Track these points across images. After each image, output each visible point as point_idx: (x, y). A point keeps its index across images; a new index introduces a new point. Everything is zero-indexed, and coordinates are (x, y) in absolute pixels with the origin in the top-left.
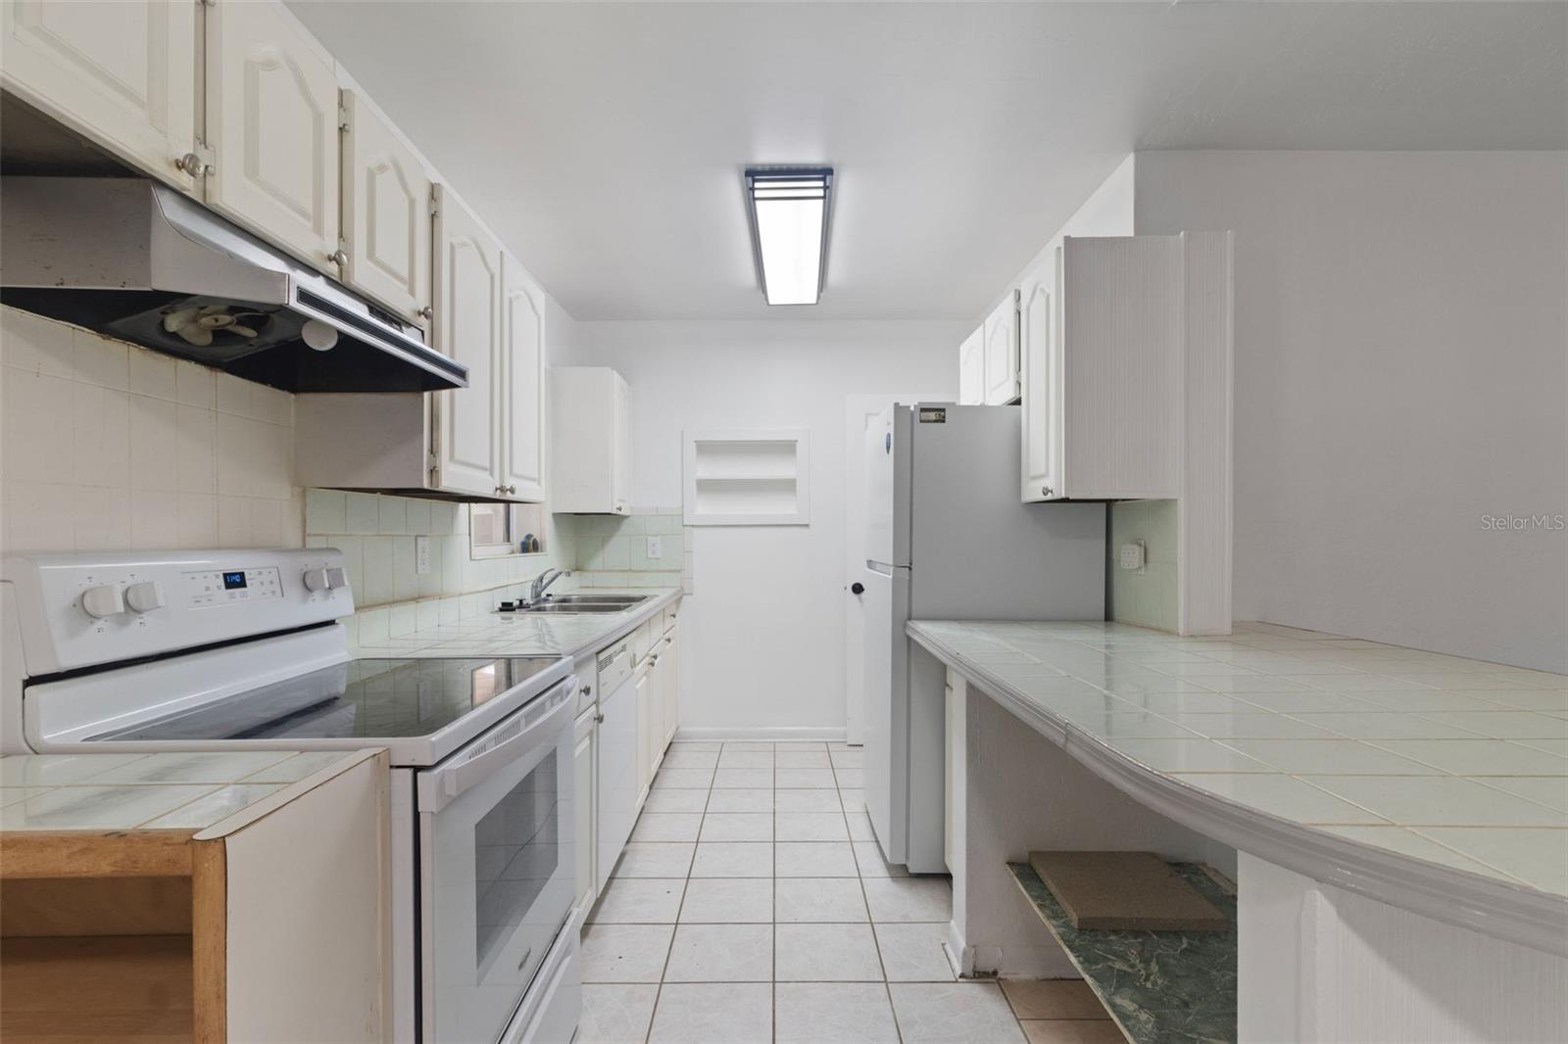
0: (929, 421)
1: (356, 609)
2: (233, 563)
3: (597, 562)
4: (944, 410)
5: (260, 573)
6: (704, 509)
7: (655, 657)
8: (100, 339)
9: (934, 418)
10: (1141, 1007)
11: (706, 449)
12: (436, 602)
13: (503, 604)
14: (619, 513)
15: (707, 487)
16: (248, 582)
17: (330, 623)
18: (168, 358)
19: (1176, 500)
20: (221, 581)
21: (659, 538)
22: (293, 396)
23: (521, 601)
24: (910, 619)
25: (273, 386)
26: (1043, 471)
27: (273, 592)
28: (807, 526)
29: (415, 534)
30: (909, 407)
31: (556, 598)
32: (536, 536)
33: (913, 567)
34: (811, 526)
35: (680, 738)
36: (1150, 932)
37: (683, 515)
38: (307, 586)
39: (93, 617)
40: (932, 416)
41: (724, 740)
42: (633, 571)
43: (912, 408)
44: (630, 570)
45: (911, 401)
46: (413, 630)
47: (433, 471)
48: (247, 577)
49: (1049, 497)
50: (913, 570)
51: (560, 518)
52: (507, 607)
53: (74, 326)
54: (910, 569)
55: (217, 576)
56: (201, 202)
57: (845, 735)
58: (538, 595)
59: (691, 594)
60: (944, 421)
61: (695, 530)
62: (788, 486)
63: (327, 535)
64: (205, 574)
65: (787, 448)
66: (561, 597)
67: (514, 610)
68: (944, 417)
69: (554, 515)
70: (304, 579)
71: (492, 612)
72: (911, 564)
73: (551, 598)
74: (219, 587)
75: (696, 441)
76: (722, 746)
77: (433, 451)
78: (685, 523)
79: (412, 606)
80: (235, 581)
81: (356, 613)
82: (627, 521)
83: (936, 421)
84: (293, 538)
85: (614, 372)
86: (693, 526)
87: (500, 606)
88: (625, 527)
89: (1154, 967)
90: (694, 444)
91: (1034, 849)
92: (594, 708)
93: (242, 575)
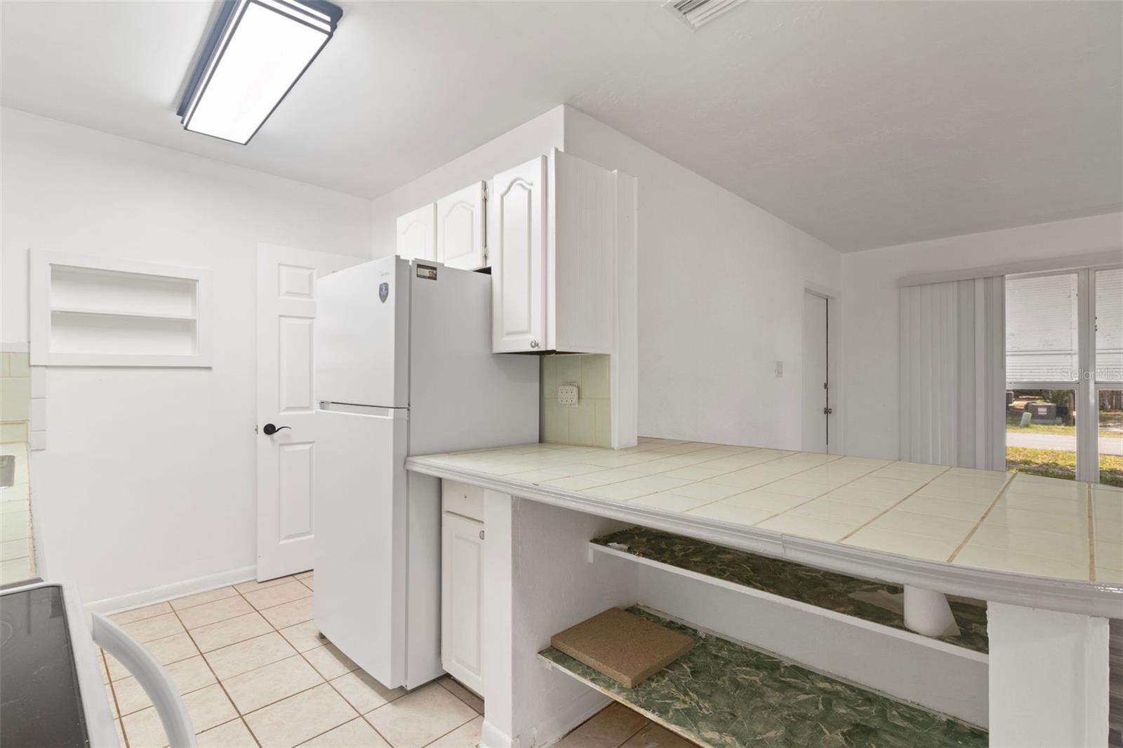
0: (424, 277)
4: (435, 269)
6: (60, 346)
9: (428, 275)
10: (720, 733)
11: (63, 275)
15: (63, 320)
19: (609, 355)
24: (408, 456)
26: (525, 327)
28: (209, 368)
30: (408, 261)
33: (411, 408)
34: (213, 369)
36: (665, 669)
37: (29, 355)
40: (426, 272)
43: (411, 263)
45: (410, 256)
49: (536, 349)
50: (411, 411)
54: (408, 410)
57: (255, 572)
60: (435, 279)
61: (48, 371)
62: (185, 327)
65: (185, 287)
68: (436, 275)
72: (409, 405)
75: (50, 264)
78: (32, 364)
83: (429, 278)
86: (46, 366)
89: (694, 696)
90: (50, 269)
91: (553, 634)
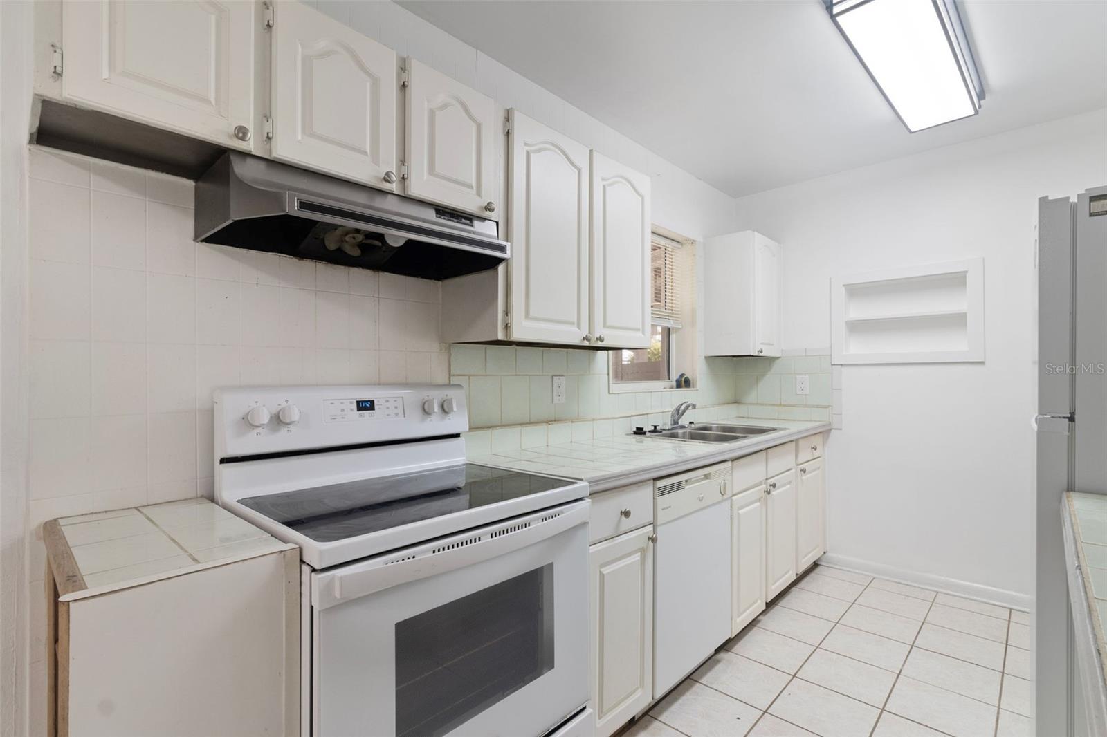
1: (470, 429)
2: (365, 395)
3: (753, 396)
5: (388, 401)
6: (858, 349)
7: (774, 486)
8: (297, 260)
11: (856, 291)
12: (570, 424)
13: (637, 428)
14: (761, 355)
15: (856, 327)
16: (376, 407)
17: (457, 435)
18: (343, 267)
20: (355, 406)
21: (807, 376)
22: (440, 283)
23: (655, 427)
24: (1071, 488)
25: (422, 277)
27: (397, 414)
28: (982, 363)
29: (551, 374)
30: (1068, 198)
31: (697, 426)
32: (689, 375)
33: (1075, 415)
34: (987, 363)
35: (828, 563)
37: (831, 355)
38: (426, 411)
39: (254, 427)
41: (875, 575)
42: (785, 406)
43: (1074, 199)
44: (781, 405)
45: (1073, 190)
46: (546, 444)
47: (507, 327)
48: (376, 403)
50: (1076, 419)
51: (712, 360)
52: (639, 431)
53: (279, 254)
54: (1073, 418)
55: (351, 403)
56: (269, 158)
58: (676, 422)
59: (841, 429)
61: (843, 369)
62: (957, 321)
63: (469, 376)
64: (342, 401)
65: (956, 281)
66: (701, 425)
67: (644, 433)
69: (706, 358)
70: (424, 404)
71: (627, 435)
73: (693, 425)
74: (352, 410)
75: (844, 285)
76: (874, 579)
77: (507, 312)
78: (834, 362)
79: (544, 426)
80: (365, 406)
81: (469, 431)
82: (778, 361)
84: (441, 378)
85: (756, 233)
86: (841, 365)
87: (635, 430)
88: (776, 367)
90: (844, 288)
92: (651, 528)
93: (372, 402)
